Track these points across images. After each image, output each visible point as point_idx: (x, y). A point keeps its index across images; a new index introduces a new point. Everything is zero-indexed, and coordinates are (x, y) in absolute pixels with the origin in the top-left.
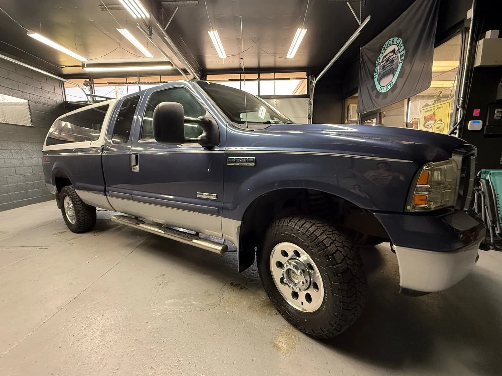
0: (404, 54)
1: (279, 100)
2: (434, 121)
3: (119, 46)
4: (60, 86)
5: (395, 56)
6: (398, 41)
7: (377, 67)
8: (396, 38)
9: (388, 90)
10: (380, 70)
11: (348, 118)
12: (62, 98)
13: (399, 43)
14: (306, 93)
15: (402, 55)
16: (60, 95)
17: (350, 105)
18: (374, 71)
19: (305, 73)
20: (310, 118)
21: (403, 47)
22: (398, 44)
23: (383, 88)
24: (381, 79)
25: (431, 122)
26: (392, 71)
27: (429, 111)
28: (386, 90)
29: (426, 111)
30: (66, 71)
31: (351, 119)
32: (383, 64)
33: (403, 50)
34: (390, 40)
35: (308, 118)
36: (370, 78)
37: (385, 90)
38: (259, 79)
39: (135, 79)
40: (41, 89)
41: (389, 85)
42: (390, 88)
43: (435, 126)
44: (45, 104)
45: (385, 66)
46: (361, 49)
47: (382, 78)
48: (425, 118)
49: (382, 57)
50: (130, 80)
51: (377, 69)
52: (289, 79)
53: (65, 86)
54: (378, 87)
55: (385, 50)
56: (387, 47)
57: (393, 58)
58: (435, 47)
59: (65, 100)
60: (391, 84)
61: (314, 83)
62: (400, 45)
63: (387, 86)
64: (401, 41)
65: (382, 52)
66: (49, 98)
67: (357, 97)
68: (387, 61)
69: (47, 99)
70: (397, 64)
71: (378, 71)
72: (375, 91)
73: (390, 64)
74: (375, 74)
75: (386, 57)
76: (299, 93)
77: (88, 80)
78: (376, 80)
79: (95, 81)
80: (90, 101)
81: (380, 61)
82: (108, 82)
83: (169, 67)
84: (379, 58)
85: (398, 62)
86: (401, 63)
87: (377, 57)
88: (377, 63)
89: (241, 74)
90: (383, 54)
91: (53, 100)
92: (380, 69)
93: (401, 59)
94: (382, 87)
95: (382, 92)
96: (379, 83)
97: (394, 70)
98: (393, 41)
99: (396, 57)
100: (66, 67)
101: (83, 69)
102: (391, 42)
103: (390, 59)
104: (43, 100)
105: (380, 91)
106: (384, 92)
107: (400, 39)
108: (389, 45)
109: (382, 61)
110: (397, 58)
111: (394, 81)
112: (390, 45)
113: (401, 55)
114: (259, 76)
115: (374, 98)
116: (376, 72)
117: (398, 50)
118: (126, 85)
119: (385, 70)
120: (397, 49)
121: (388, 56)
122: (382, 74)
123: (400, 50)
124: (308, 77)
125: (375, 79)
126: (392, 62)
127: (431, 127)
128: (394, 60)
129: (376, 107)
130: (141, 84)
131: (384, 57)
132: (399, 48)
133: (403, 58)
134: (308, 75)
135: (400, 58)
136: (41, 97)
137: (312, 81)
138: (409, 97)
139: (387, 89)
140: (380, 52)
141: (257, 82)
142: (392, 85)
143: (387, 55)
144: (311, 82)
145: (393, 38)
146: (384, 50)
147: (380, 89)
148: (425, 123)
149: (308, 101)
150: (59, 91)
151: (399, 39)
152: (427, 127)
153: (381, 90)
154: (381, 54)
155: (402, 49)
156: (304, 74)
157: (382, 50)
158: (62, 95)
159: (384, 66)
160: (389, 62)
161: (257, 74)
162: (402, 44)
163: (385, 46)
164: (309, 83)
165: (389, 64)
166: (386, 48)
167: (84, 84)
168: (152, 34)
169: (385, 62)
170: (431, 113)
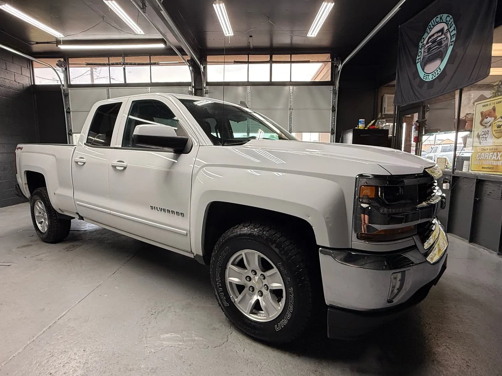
0: (455, 34)
1: (295, 87)
2: (493, 118)
3: (103, 20)
4: (28, 67)
5: (443, 36)
6: (448, 19)
7: (420, 49)
8: (446, 15)
9: (434, 78)
10: (424, 53)
11: (381, 112)
12: (30, 81)
13: (450, 21)
14: (329, 79)
15: (453, 35)
16: (27, 77)
17: (385, 95)
18: (417, 55)
19: (328, 55)
20: (333, 111)
21: (454, 25)
22: (447, 22)
23: (428, 76)
24: (425, 65)
25: (489, 119)
26: (440, 56)
27: (487, 105)
28: (432, 78)
29: (484, 106)
30: (36, 48)
31: (386, 113)
32: (428, 46)
33: (454, 29)
34: (438, 17)
35: (331, 111)
36: (412, 63)
37: (430, 78)
38: (271, 62)
39: (120, 60)
40: (6, 69)
41: (435, 71)
42: (437, 76)
43: (495, 124)
44: (9, 88)
45: (431, 48)
46: (399, 26)
47: (427, 63)
48: (482, 113)
49: (426, 37)
50: (113, 60)
51: (420, 52)
52: (308, 62)
53: (34, 66)
54: (422, 74)
55: (431, 29)
56: (434, 26)
57: (441, 39)
58: (495, 27)
59: (33, 84)
60: (439, 71)
61: (340, 67)
62: (450, 23)
63: (433, 73)
64: (451, 18)
65: (427, 32)
66: (15, 81)
67: (394, 86)
68: (433, 42)
69: (12, 82)
70: (447, 47)
71: (422, 53)
72: (418, 79)
73: (438, 46)
74: (418, 58)
75: (432, 37)
76: (320, 80)
77: (62, 60)
78: (419, 66)
79: (71, 61)
80: (63, 85)
81: (425, 42)
82: (86, 63)
83: (161, 46)
84: (424, 38)
85: (448, 44)
86: (452, 45)
87: (420, 37)
88: (420, 44)
89: (249, 55)
90: (428, 34)
91: (19, 83)
92: (424, 51)
93: (451, 41)
94: (426, 74)
95: (427, 80)
96: (423, 70)
97: (443, 54)
98: (441, 18)
99: (445, 38)
100: (37, 43)
101: (57, 46)
102: (438, 20)
103: (437, 40)
104: (7, 83)
105: (425, 80)
106: (429, 80)
107: (451, 16)
108: (436, 23)
109: (427, 43)
110: (447, 39)
111: (442, 67)
112: (438, 23)
113: (451, 35)
114: (271, 58)
115: (416, 87)
116: (419, 56)
117: (448, 29)
118: (108, 66)
119: (430, 53)
120: (446, 28)
121: (435, 36)
122: (427, 58)
123: (451, 30)
124: (333, 60)
125: (417, 64)
126: (440, 43)
127: (490, 125)
128: (443, 42)
129: (419, 99)
130: (126, 65)
131: (430, 38)
132: (449, 27)
133: (454, 39)
134: (332, 58)
135: (450, 38)
136: (5, 79)
137: (338, 65)
138: (461, 87)
139: (433, 76)
140: (424, 31)
141: (268, 65)
142: (440, 73)
143: (433, 35)
144: (336, 65)
145: (441, 15)
146: (429, 29)
147: (424, 76)
148: (482, 120)
149: (332, 90)
150: (26, 72)
151: (449, 17)
152: (484, 126)
153: (425, 78)
154: (426, 34)
155: (452, 28)
156: (327, 57)
157: (428, 28)
158: (30, 76)
159: (429, 48)
160: (436, 44)
161: (269, 56)
162: (453, 23)
163: (430, 24)
164: (334, 68)
165: (435, 46)
166: (432, 27)
167: (57, 65)
168: (146, 6)
169: (430, 44)
170: (490, 108)
